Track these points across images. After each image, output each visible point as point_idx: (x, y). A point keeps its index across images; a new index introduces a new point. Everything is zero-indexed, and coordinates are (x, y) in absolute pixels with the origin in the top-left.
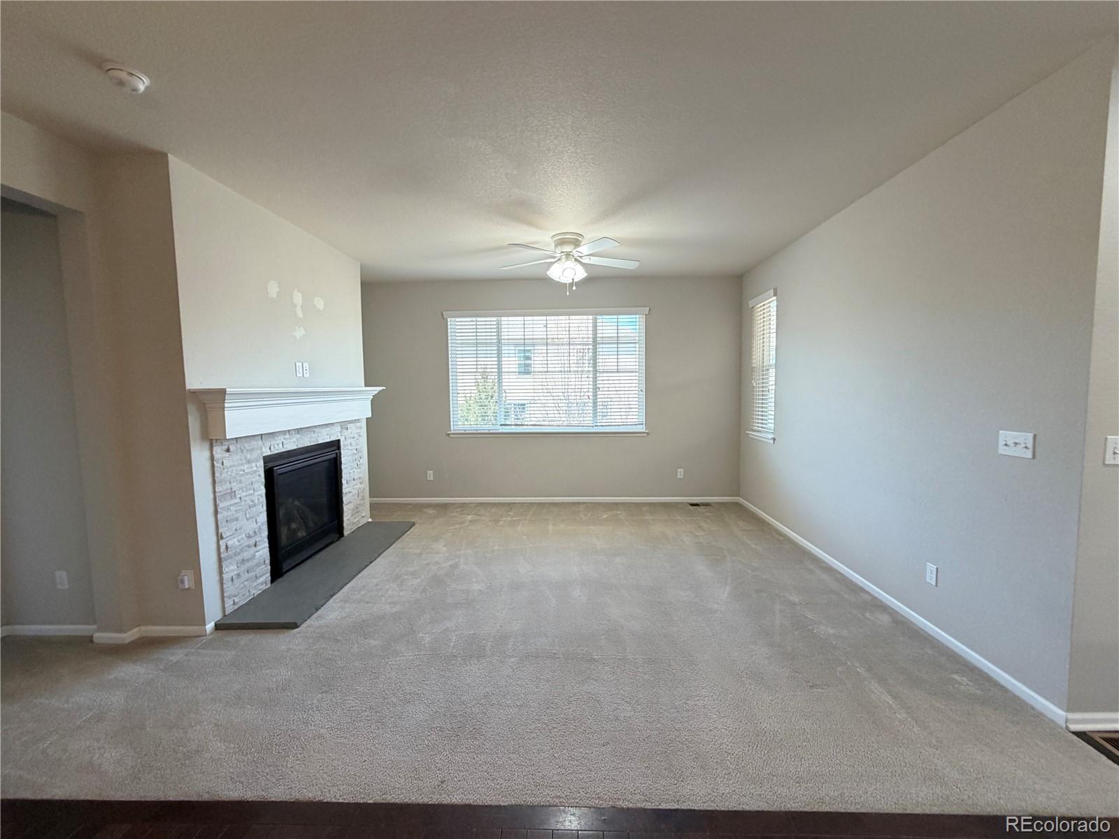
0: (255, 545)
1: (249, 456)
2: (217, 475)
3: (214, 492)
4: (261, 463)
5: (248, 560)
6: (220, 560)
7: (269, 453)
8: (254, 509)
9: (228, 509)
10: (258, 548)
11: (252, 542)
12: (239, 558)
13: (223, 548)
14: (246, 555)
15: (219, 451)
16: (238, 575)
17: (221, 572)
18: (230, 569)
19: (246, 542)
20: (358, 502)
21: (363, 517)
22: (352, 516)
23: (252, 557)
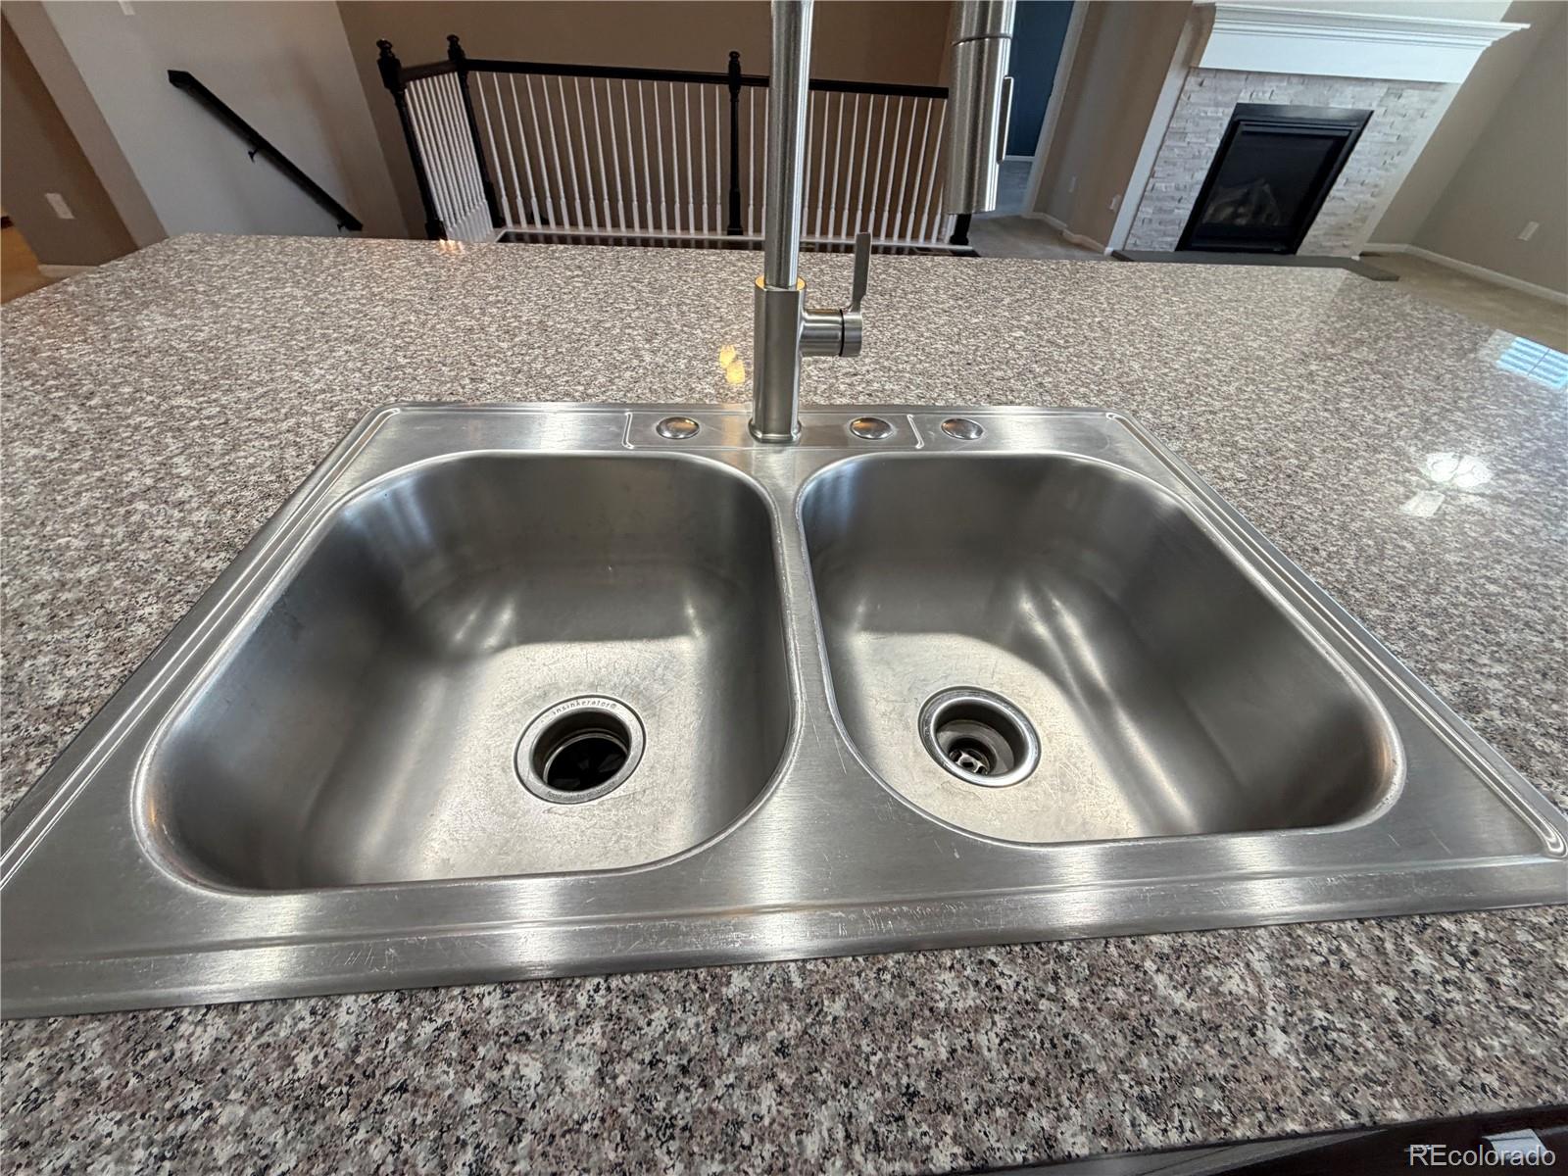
0: (1179, 201)
1: (1220, 98)
2: (1178, 108)
3: (1168, 127)
4: (1231, 110)
5: (1165, 211)
6: (1142, 197)
7: (1247, 101)
8: (1196, 161)
9: (1171, 149)
10: (1181, 205)
11: (1178, 195)
12: (1158, 204)
13: (1150, 186)
14: (1168, 205)
15: (1192, 83)
16: (1150, 220)
17: (1138, 210)
18: (1147, 211)
19: (1172, 192)
20: (1350, 221)
21: (1344, 246)
22: (1325, 234)
23: (1172, 211)
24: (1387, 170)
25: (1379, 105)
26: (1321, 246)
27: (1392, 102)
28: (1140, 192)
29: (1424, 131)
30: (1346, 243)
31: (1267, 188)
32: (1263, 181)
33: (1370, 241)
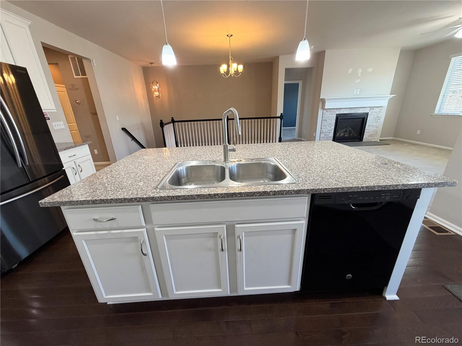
0: (330, 133)
1: (332, 113)
2: (323, 116)
3: (322, 119)
4: (336, 115)
5: (327, 135)
6: (320, 133)
7: (338, 113)
8: (331, 125)
9: (324, 123)
11: (329, 132)
12: (325, 134)
13: (321, 131)
14: (326, 134)
15: (325, 111)
16: (324, 137)
17: (320, 135)
18: (323, 135)
19: (327, 131)
20: (373, 134)
21: (374, 139)
22: (368, 137)
23: (328, 135)
24: (377, 123)
25: (369, 111)
26: (368, 139)
27: (372, 110)
28: (320, 132)
29: (383, 115)
30: (374, 138)
31: (350, 128)
32: (349, 127)
33: (380, 137)
